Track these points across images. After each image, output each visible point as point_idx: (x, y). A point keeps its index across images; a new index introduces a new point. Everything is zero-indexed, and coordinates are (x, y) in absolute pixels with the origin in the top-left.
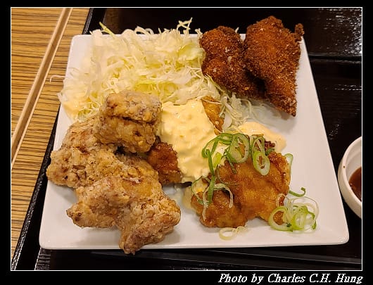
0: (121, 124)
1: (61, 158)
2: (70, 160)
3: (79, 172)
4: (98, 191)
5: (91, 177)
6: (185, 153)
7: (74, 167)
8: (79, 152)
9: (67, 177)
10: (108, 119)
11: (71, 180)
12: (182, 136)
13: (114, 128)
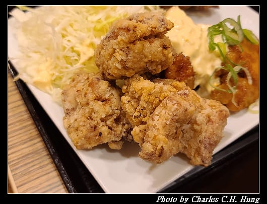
0: (147, 44)
1: (83, 119)
2: (94, 115)
3: (109, 122)
4: (167, 115)
5: (136, 114)
6: (195, 55)
7: (102, 120)
8: (100, 103)
9: (101, 134)
10: (131, 46)
11: (106, 134)
12: (187, 41)
13: (141, 52)
